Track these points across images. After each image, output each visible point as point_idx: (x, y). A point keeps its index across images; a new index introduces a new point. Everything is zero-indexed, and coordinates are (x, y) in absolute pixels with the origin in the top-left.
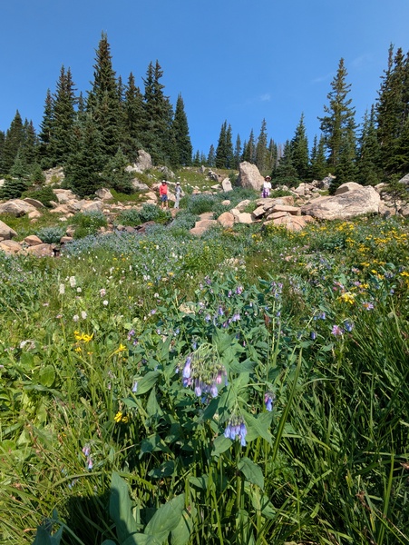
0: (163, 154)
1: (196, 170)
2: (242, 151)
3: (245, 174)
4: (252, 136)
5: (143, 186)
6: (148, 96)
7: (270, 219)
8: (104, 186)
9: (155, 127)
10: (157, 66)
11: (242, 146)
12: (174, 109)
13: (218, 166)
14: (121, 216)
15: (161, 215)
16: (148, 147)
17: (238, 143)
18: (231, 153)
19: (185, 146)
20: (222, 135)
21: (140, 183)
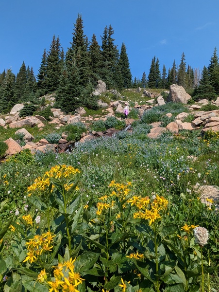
0: (113, 81)
1: (135, 90)
2: (167, 75)
3: (174, 93)
4: (174, 65)
5: (105, 105)
6: (104, 46)
7: (208, 127)
8: (81, 106)
9: (109, 65)
10: (110, 28)
11: (167, 72)
12: (120, 52)
13: (150, 86)
14: (92, 125)
15: (119, 123)
16: (104, 78)
17: (164, 70)
18: (159, 77)
19: (127, 75)
20: (153, 66)
21: (102, 102)
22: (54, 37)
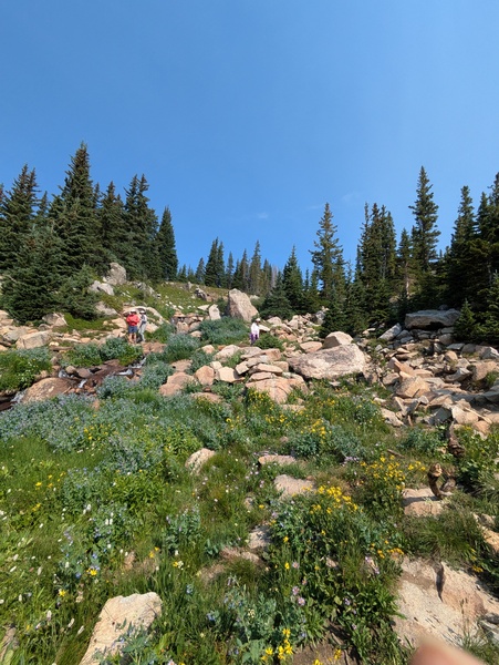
0: (141, 267)
1: (181, 286)
2: (234, 270)
3: (234, 303)
4: (245, 255)
5: (109, 312)
6: (130, 206)
7: (253, 380)
8: (57, 310)
9: (135, 239)
10: (143, 180)
11: (235, 264)
12: (160, 221)
13: (207, 283)
14: (74, 352)
15: (129, 351)
16: (123, 260)
17: (231, 261)
18: (222, 270)
19: (169, 260)
20: (213, 251)
21: (106, 307)
22: (26, 168)
